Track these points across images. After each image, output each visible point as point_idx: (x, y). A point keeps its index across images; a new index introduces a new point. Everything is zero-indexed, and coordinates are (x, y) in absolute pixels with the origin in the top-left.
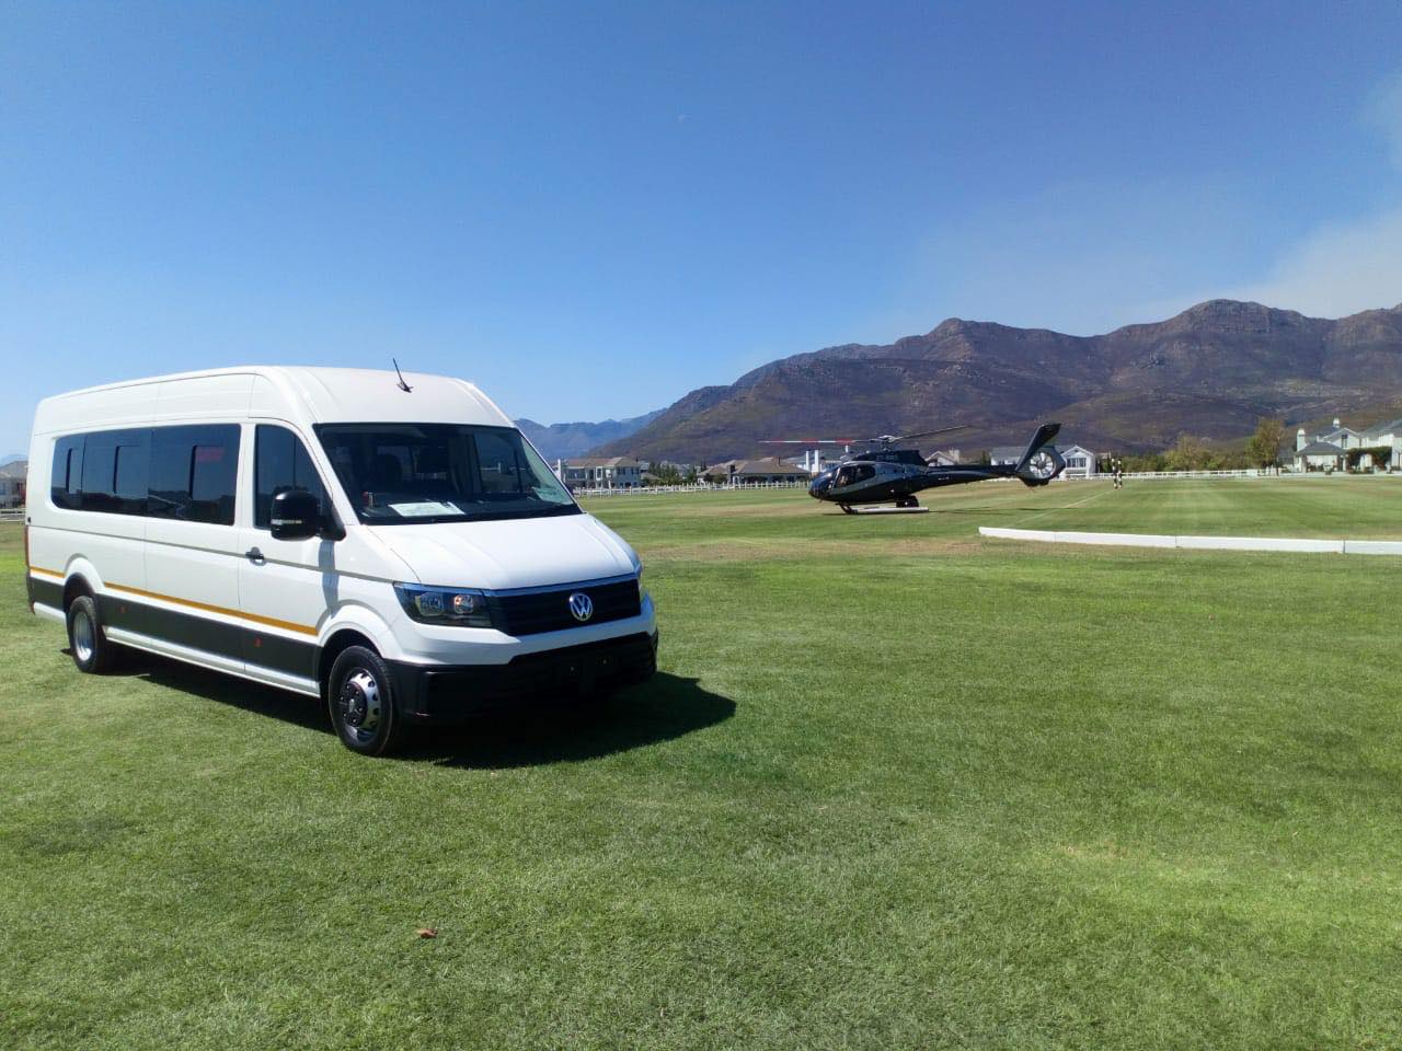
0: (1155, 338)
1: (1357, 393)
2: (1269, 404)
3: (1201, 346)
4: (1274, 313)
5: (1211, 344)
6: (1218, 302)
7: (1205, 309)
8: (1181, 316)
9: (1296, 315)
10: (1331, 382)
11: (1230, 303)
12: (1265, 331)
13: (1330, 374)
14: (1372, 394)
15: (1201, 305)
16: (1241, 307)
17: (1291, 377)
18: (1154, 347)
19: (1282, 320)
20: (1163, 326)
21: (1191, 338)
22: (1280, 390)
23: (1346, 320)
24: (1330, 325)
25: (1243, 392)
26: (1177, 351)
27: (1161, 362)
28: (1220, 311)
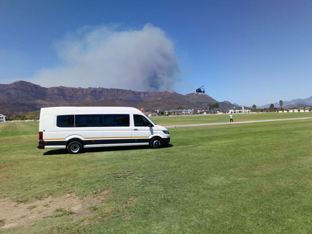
0: (6, 88)
1: (53, 103)
2: (35, 105)
3: (18, 91)
4: (34, 85)
5: (21, 91)
6: (22, 81)
7: (19, 82)
8: (13, 83)
9: (39, 86)
10: (47, 101)
11: (25, 82)
12: (33, 89)
13: (47, 100)
14: (56, 104)
15: (18, 81)
16: (27, 83)
17: (39, 99)
18: (6, 90)
19: (36, 87)
20: (8, 85)
21: (16, 89)
22: (37, 102)
23: (50, 88)
24: (47, 89)
25: (29, 102)
26: (12, 92)
27: (8, 94)
28: (22, 83)
